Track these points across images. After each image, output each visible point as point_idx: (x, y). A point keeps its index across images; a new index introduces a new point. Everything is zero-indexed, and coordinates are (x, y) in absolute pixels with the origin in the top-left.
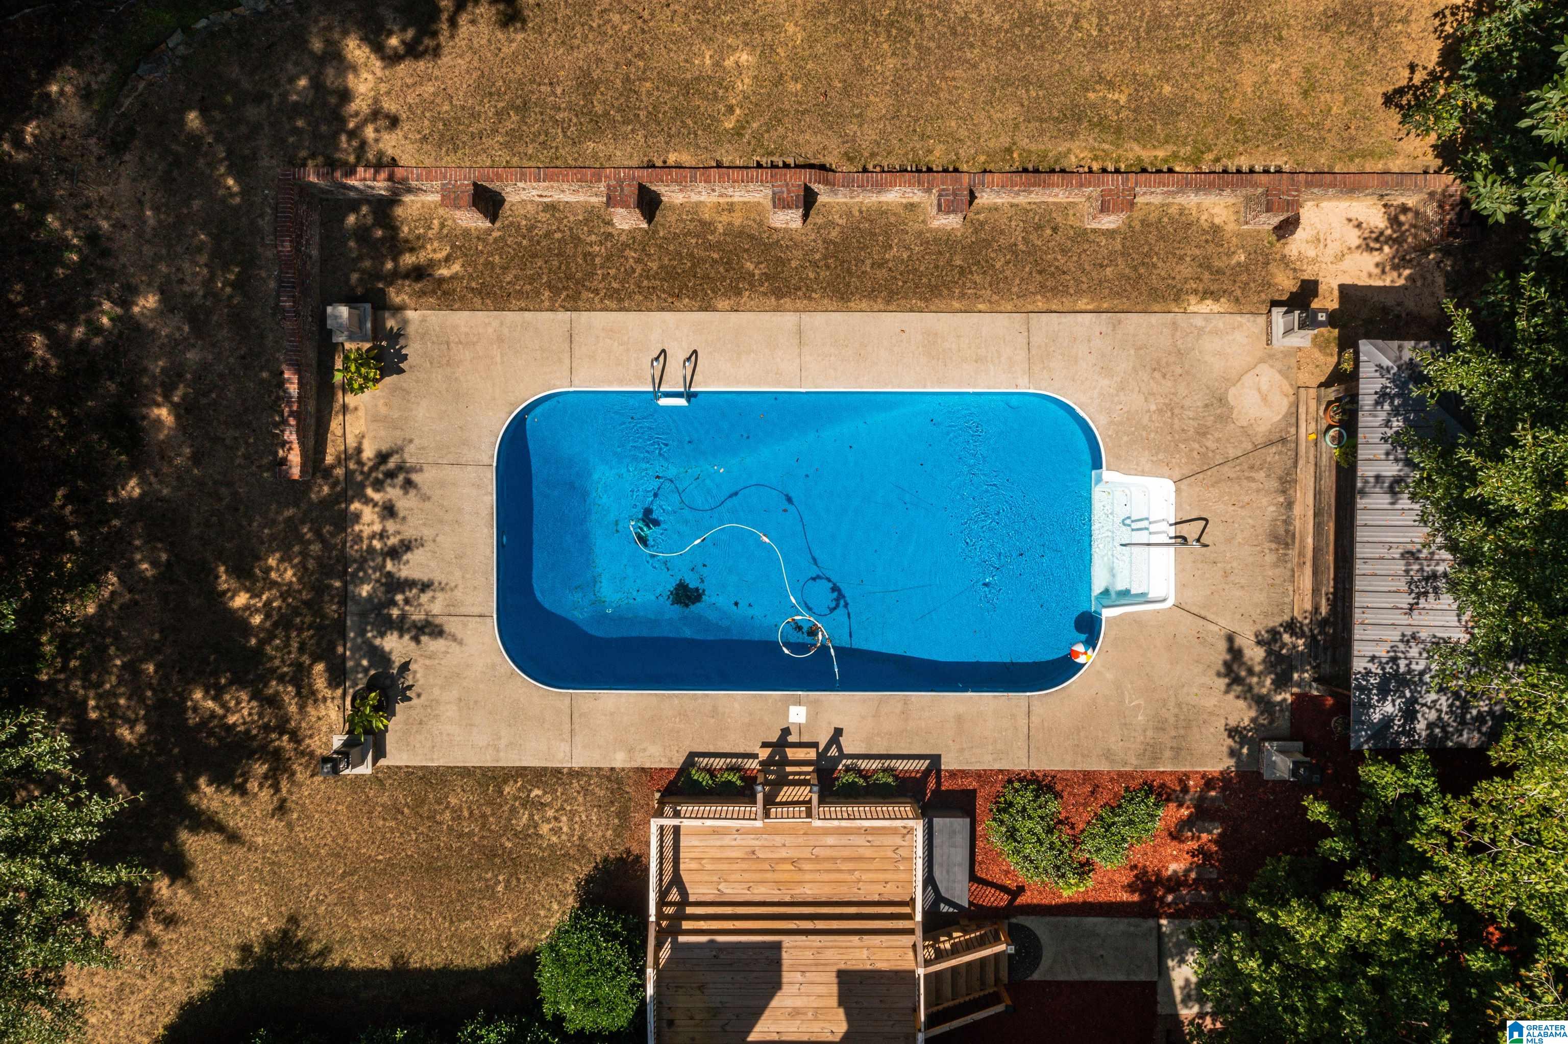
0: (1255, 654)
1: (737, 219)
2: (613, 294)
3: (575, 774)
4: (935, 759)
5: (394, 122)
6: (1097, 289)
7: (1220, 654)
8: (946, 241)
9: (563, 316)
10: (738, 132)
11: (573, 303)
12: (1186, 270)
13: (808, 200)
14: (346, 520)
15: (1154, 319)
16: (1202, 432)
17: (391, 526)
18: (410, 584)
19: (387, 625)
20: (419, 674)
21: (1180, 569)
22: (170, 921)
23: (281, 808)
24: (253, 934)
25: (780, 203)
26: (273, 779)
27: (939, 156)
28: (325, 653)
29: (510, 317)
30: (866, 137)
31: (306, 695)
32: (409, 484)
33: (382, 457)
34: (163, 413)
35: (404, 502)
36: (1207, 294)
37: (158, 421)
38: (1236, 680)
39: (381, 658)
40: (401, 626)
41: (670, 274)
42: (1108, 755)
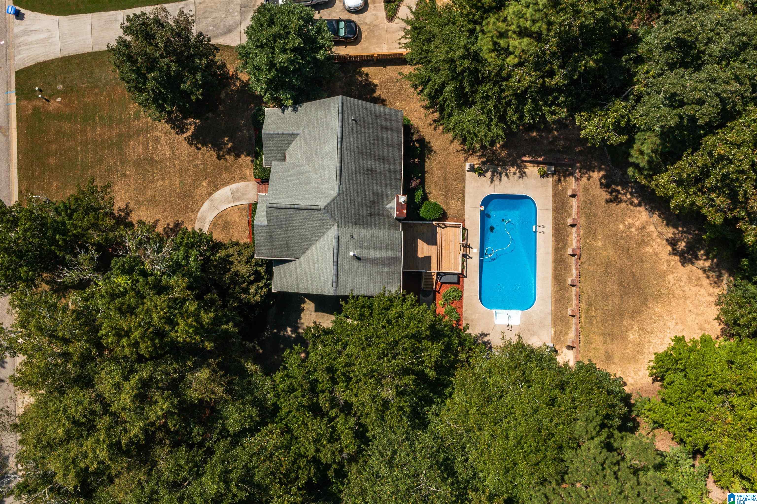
0: (486, 339)
1: (569, 242)
2: (555, 218)
3: (464, 207)
4: (466, 277)
5: (589, 180)
6: (556, 311)
7: (486, 332)
8: (565, 281)
9: (551, 208)
10: (586, 243)
11: (554, 210)
12: (560, 328)
13: (573, 255)
14: (513, 166)
15: (550, 321)
16: (529, 330)
17: (512, 174)
18: (501, 177)
19: (493, 173)
20: (483, 178)
21: (502, 325)
22: (435, 129)
23: (458, 151)
24: (432, 145)
25: (573, 250)
26: (464, 150)
27: (582, 279)
28: (488, 161)
29: (551, 198)
30: (586, 266)
31: (480, 157)
32: (520, 177)
33: (525, 173)
34: (535, 134)
35: (516, 177)
36: (555, 332)
37: (533, 133)
38: (481, 335)
39: (486, 171)
40: (493, 175)
41: (559, 229)
42: (466, 310)
